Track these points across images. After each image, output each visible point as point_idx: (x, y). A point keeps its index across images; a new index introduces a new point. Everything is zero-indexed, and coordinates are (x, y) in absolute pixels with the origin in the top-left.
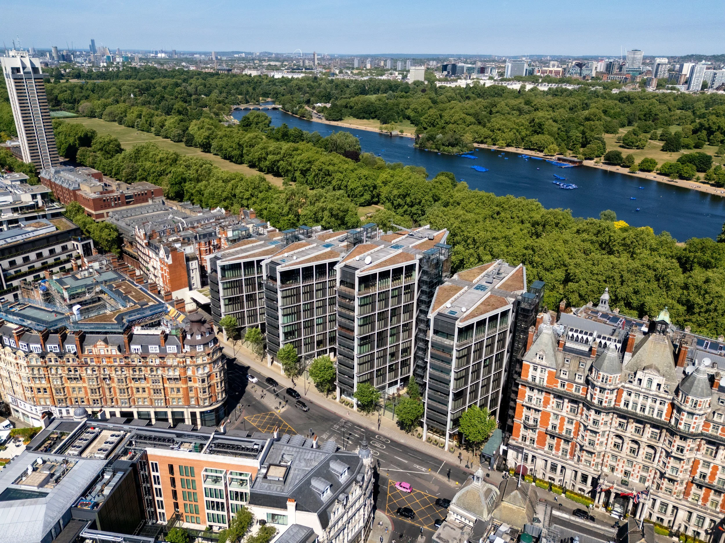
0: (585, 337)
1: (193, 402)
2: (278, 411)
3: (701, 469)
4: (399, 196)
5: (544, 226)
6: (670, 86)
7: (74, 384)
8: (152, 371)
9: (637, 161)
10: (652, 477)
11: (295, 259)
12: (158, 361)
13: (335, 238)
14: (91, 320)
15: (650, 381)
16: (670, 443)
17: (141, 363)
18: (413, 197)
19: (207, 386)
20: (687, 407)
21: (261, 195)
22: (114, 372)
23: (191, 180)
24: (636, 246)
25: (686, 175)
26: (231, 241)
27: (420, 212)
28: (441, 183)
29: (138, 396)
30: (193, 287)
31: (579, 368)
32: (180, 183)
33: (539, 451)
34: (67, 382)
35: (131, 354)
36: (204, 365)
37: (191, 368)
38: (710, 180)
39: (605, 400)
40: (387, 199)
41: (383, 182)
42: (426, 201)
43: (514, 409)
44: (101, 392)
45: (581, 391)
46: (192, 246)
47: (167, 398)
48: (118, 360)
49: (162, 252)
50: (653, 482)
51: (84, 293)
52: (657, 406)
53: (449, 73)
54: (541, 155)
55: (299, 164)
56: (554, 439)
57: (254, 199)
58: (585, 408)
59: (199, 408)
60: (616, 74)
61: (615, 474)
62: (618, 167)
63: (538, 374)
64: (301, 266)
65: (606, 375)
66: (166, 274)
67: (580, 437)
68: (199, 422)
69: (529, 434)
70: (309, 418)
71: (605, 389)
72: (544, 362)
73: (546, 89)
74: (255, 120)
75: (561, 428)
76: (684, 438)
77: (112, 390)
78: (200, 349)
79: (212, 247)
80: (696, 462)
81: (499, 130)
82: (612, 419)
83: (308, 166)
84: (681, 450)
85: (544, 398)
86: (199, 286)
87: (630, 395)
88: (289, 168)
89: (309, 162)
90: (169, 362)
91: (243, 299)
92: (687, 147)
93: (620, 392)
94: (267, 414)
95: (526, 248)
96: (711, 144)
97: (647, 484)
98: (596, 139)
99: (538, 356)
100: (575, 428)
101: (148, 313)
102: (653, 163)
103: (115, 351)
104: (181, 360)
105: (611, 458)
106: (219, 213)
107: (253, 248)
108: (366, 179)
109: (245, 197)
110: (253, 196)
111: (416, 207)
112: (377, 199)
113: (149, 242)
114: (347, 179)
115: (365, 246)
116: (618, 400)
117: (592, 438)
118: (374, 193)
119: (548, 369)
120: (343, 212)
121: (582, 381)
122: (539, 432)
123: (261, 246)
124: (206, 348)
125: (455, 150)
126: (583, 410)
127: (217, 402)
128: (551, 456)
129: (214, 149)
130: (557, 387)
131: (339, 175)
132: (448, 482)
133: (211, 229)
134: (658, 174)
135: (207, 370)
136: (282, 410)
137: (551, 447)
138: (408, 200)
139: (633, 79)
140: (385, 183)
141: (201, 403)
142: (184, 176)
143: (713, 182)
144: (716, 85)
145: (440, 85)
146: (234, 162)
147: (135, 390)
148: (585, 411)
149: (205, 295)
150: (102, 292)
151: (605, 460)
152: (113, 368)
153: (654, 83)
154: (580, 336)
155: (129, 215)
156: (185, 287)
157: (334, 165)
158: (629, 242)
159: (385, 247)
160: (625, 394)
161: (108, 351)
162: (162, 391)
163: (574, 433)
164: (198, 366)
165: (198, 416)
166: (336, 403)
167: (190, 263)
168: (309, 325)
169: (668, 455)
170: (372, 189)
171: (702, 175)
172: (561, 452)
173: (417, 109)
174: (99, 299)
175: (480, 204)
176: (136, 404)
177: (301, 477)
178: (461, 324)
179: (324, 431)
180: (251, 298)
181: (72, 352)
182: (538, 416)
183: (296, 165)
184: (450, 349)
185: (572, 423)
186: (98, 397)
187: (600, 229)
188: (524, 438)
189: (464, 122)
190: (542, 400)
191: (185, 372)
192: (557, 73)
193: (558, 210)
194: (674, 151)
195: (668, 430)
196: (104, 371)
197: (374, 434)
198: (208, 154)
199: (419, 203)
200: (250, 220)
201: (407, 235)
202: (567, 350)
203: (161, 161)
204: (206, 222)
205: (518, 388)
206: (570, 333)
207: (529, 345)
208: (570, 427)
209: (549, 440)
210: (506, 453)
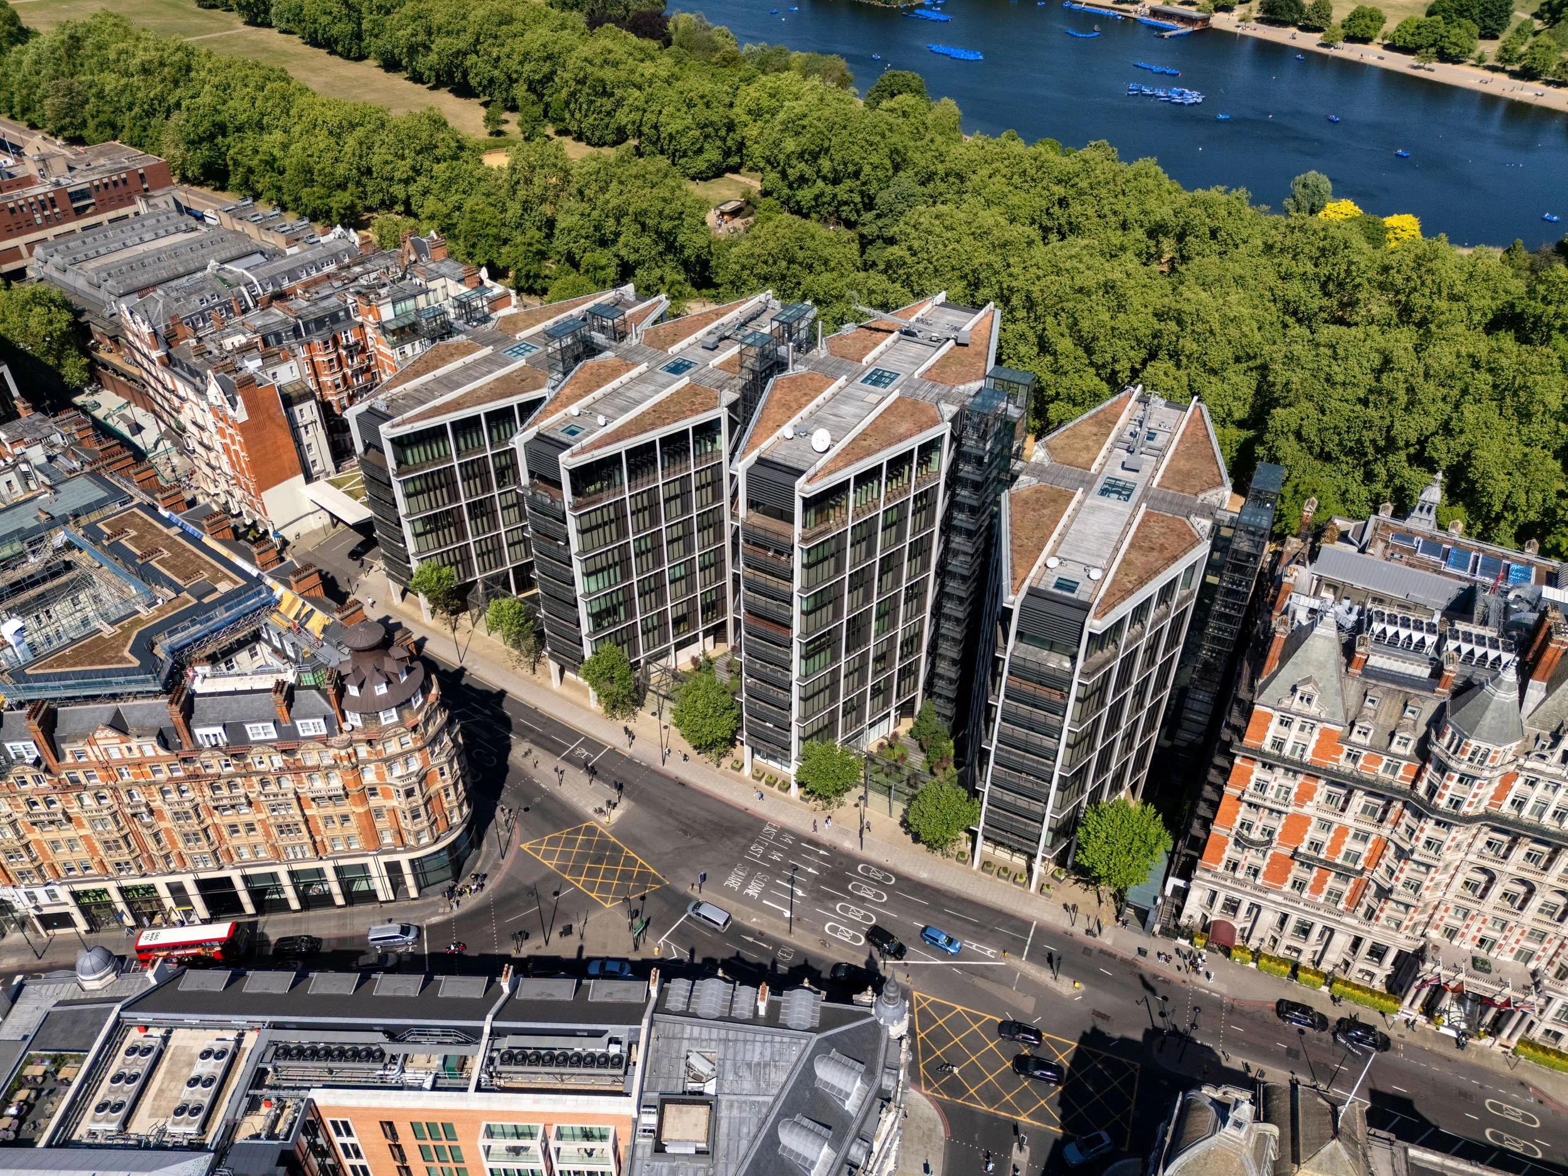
0: (1417, 636)
1: (388, 839)
2: (604, 819)
4: (801, 156)
5: (1181, 238)
7: (52, 833)
8: (264, 783)
9: (1340, 14)
10: (1551, 952)
11: (603, 426)
12: (278, 761)
13: (691, 339)
14: (61, 661)
17: (231, 769)
18: (838, 158)
19: (421, 802)
21: (439, 169)
22: (158, 797)
23: (239, 129)
24: (1415, 289)
25: (1453, 51)
26: (394, 333)
27: (858, 199)
28: (905, 114)
29: (235, 842)
30: (315, 470)
31: (1401, 718)
32: (212, 137)
33: (1271, 896)
34: (32, 831)
35: (199, 749)
36: (406, 756)
37: (372, 766)
38: (1509, 61)
39: (1470, 799)
40: (768, 162)
41: (750, 112)
42: (875, 168)
43: (1214, 806)
44: (133, 843)
45: (1401, 772)
46: (293, 363)
47: (318, 838)
48: (164, 767)
49: (214, 390)
50: (1550, 963)
51: (21, 556)
55: (521, 63)
56: (1310, 867)
57: (423, 180)
58: (1407, 813)
59: (406, 851)
61: (1455, 943)
62: (1293, 30)
63: (1292, 736)
64: (621, 447)
65: (1484, 746)
66: (237, 447)
67: (1381, 870)
68: (410, 880)
69: (1250, 857)
70: (685, 833)
71: (1474, 778)
72: (1313, 709)
75: (1335, 848)
77: (162, 835)
78: (389, 717)
79: (344, 353)
82: (1475, 837)
83: (546, 68)
85: (1300, 786)
86: (330, 466)
87: (1532, 784)
88: (496, 73)
89: (549, 57)
90: (310, 759)
91: (461, 514)
93: (1508, 779)
94: (577, 832)
95: (1159, 316)
97: (1532, 965)
99: (1298, 694)
100: (1373, 851)
101: (221, 615)
102: (1375, 17)
103: (150, 748)
104: (343, 753)
105: (1451, 912)
106: (342, 245)
107: (468, 374)
108: (708, 105)
109: (397, 175)
110: (418, 172)
111: (848, 183)
112: (737, 159)
113: (168, 355)
114: (656, 107)
115: (793, 380)
116: (1499, 795)
117: (1415, 875)
118: (729, 143)
119: (1320, 726)
120: (671, 219)
121: (1409, 751)
122: (1273, 855)
123: (490, 362)
124: (406, 713)
126: (1401, 815)
127: (451, 828)
128: (1301, 906)
129: (280, 15)
130: (1337, 760)
131: (635, 96)
132: (1052, 984)
133: (334, 301)
134: (1387, 47)
135: (415, 765)
136: (616, 814)
137: (1299, 885)
138: (825, 164)
140: (756, 113)
141: (411, 841)
142: (218, 118)
143: (1517, 67)
146: (341, 55)
147: (225, 832)
148: (1408, 818)
149: (350, 493)
150: (69, 546)
151: (1437, 916)
152: (154, 789)
154: (1404, 633)
155: (92, 253)
156: (294, 474)
157: (616, 64)
158: (1399, 280)
159: (850, 381)
160: (1518, 785)
161: (130, 749)
162: (303, 828)
163: (1368, 861)
164: (389, 761)
165: (406, 868)
166: (741, 780)
167: (297, 409)
168: (654, 589)
170: (723, 133)
171: (1490, 49)
172: (1324, 895)
174: (68, 566)
175: (1017, 179)
176: (236, 858)
177: (754, 1130)
178: (1097, 623)
179: (729, 867)
180: (481, 510)
181: (30, 759)
182: (1278, 825)
183: (513, 65)
184: (1061, 683)
185: (1365, 839)
186: (128, 858)
187: (1326, 244)
188: (1233, 866)
190: (1295, 790)
191: (358, 779)
193: (1215, 194)
196: (131, 796)
197: (851, 861)
198: (264, 32)
199: (856, 175)
200: (432, 266)
201: (897, 333)
202: (1371, 675)
203: (145, 70)
204: (314, 273)
205: (1232, 763)
206: (1377, 627)
207: (1272, 664)
208: (1358, 847)
209: (1296, 871)
210: (1182, 894)
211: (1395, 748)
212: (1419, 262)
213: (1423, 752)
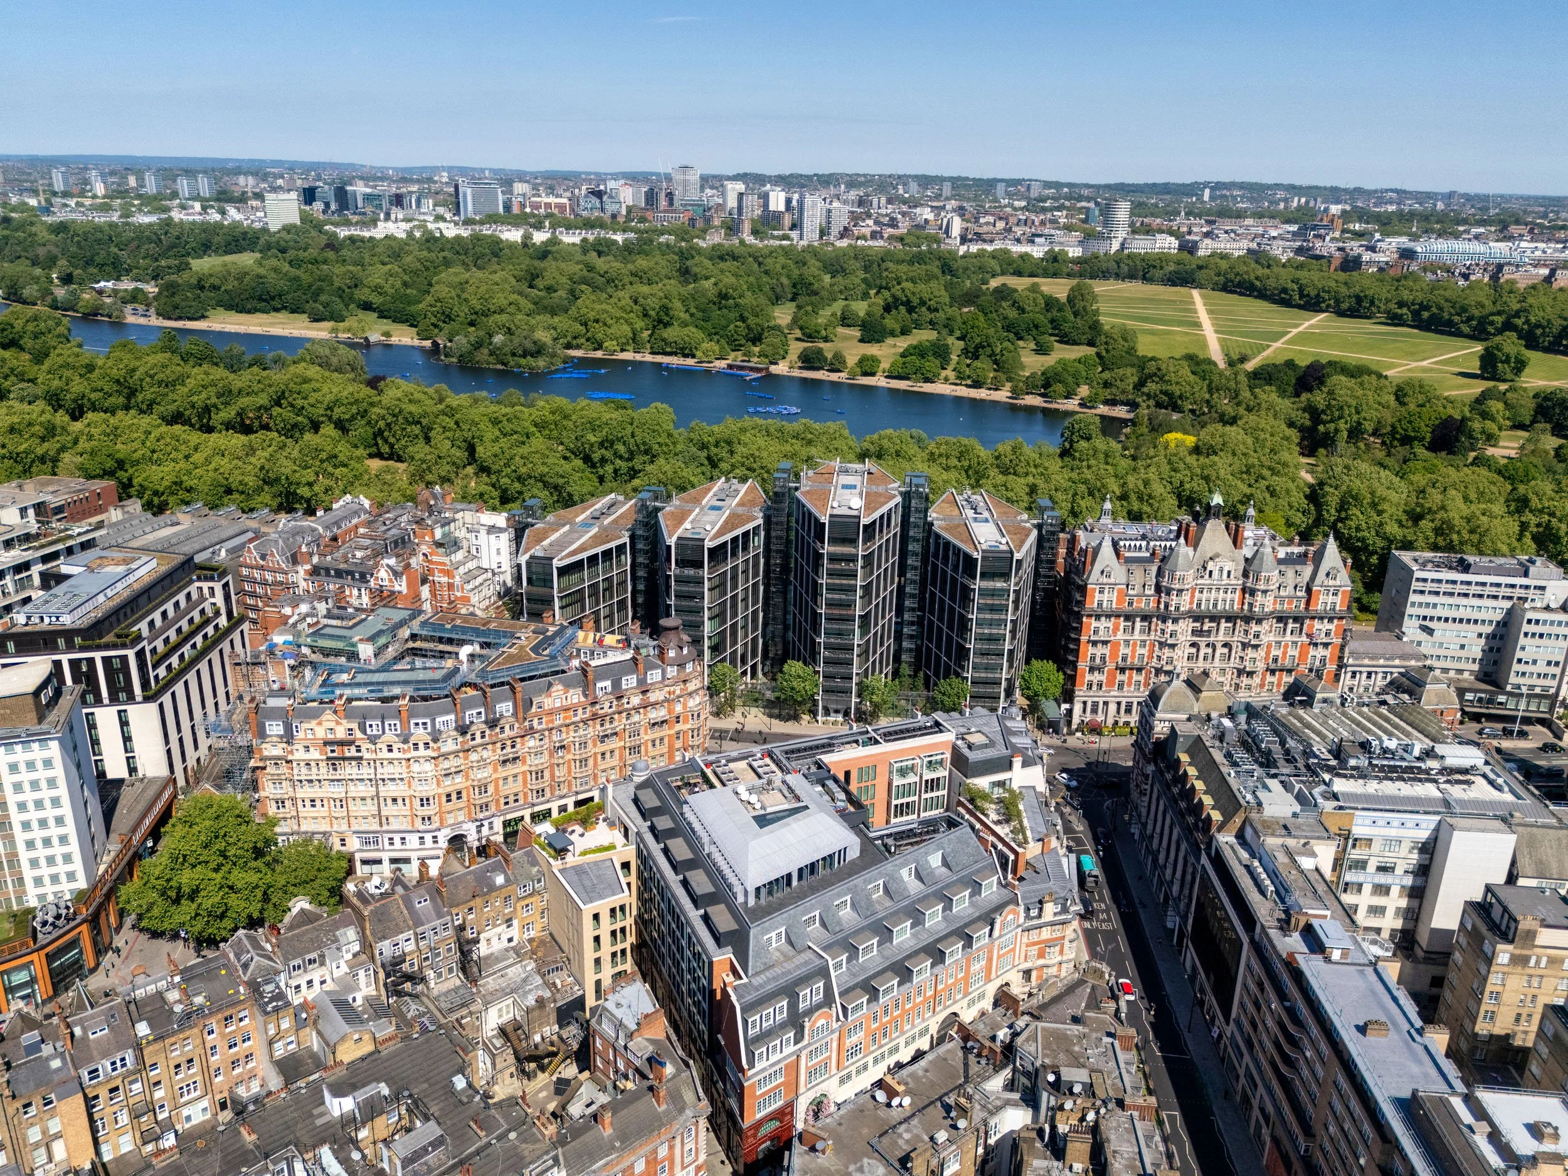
3: (1274, 652)
6: (776, 233)
8: (627, 718)
9: (851, 360)
12: (637, 700)
15: (1221, 570)
16: (1246, 632)
17: (613, 709)
20: (1261, 586)
22: (572, 734)
25: (930, 375)
29: (602, 767)
31: (1145, 577)
33: (1111, 694)
34: (496, 771)
35: (599, 696)
38: (961, 379)
39: (1182, 604)
43: (1076, 652)
45: (1152, 602)
48: (580, 711)
52: (1229, 596)
53: (327, 205)
54: (690, 362)
56: (1125, 673)
58: (1159, 622)
60: (665, 211)
62: (825, 372)
63: (1105, 597)
65: (1182, 574)
67: (1155, 659)
69: (1096, 677)
71: (1182, 592)
72: (1112, 580)
73: (577, 240)
74: (30, 327)
75: (1133, 657)
76: (1259, 621)
80: (1269, 646)
81: (597, 321)
82: (1187, 625)
84: (1257, 636)
85: (1113, 624)
87: (1202, 592)
90: (653, 697)
92: (892, 334)
93: (1194, 590)
96: (918, 326)
98: (773, 328)
99: (1105, 574)
100: (1149, 650)
102: (875, 360)
103: (577, 697)
104: (668, 690)
107: (569, 538)
115: (807, 492)
116: (1191, 603)
119: (1116, 588)
121: (1152, 592)
122: (1108, 671)
125: (541, 363)
126: (1157, 625)
128: (1126, 694)
130: (1126, 606)
134: (888, 377)
137: (1121, 685)
139: (708, 220)
143: (969, 382)
144: (835, 231)
145: (347, 233)
147: (600, 758)
148: (1161, 625)
150: (414, 638)
152: (572, 728)
153: (747, 227)
159: (837, 489)
160: (1197, 593)
161: (566, 698)
162: (642, 748)
163: (1148, 656)
164: (690, 695)
169: (1245, 646)
171: (949, 373)
173: (382, 288)
176: (599, 781)
181: (509, 714)
182: (1106, 650)
184: (1004, 594)
185: (1145, 645)
188: (1090, 686)
189: (519, 310)
190: (1111, 628)
192: (562, 207)
194: (879, 341)
195: (1242, 618)
196: (558, 735)
202: (1129, 560)
205: (1081, 623)
206: (1122, 543)
207: (1088, 567)
208: (1143, 651)
209: (1120, 677)
210: (1070, 712)
211: (1147, 592)
212: (1014, 450)
213: (1158, 589)
